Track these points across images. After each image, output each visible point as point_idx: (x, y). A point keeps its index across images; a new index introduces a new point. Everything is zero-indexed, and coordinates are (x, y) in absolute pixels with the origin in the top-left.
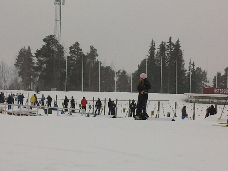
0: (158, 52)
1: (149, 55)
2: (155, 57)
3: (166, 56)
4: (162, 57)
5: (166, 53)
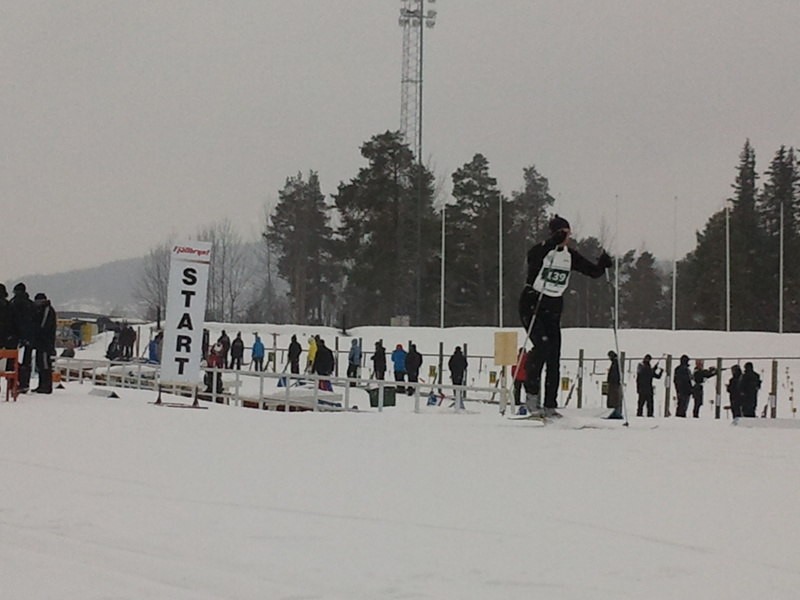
0: (766, 185)
1: (735, 197)
2: (758, 204)
3: (797, 199)
4: (782, 204)
5: (797, 187)
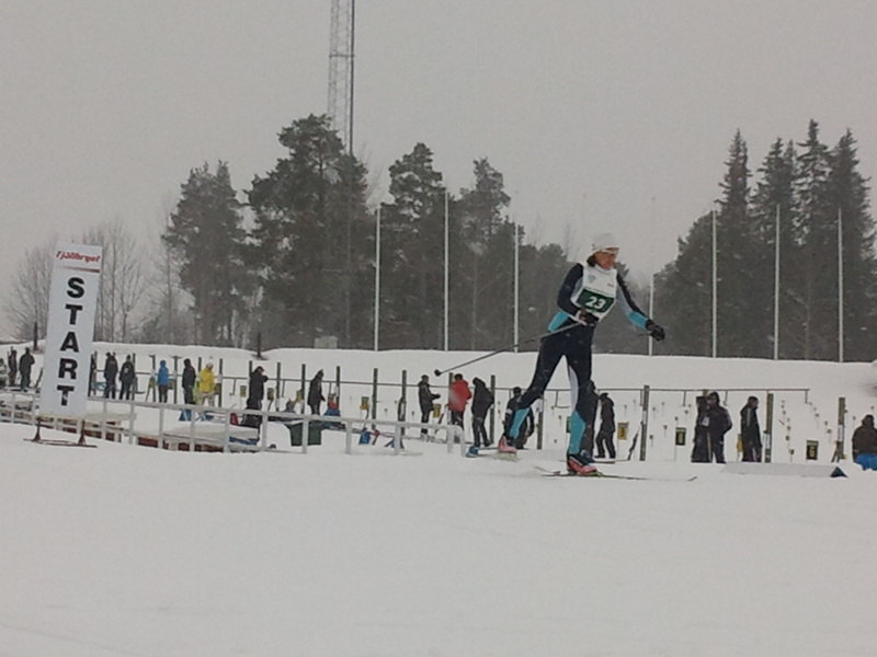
0: (760, 184)
1: (724, 198)
2: (751, 206)
3: (797, 202)
4: (778, 207)
5: (797, 188)
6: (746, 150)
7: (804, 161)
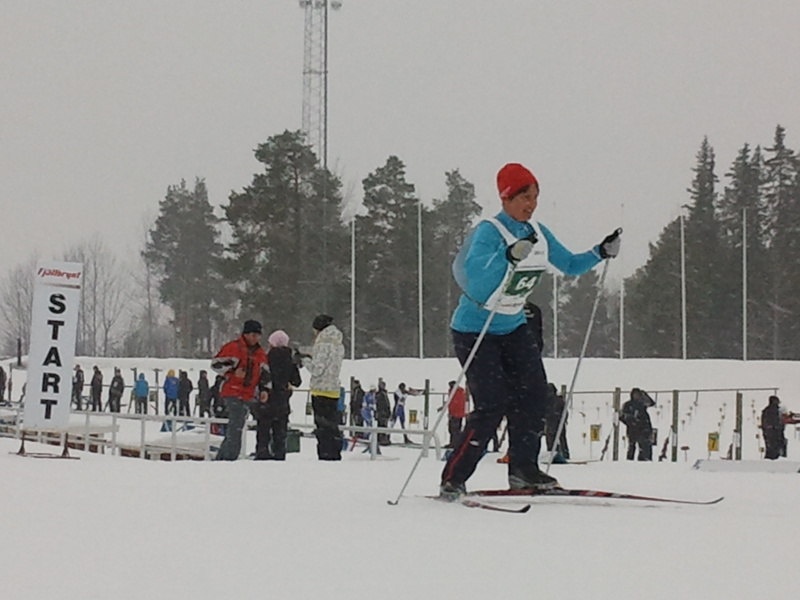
0: (727, 190)
1: (692, 203)
2: (718, 211)
3: (765, 205)
4: (745, 212)
5: (764, 192)
6: (713, 156)
7: (771, 165)
